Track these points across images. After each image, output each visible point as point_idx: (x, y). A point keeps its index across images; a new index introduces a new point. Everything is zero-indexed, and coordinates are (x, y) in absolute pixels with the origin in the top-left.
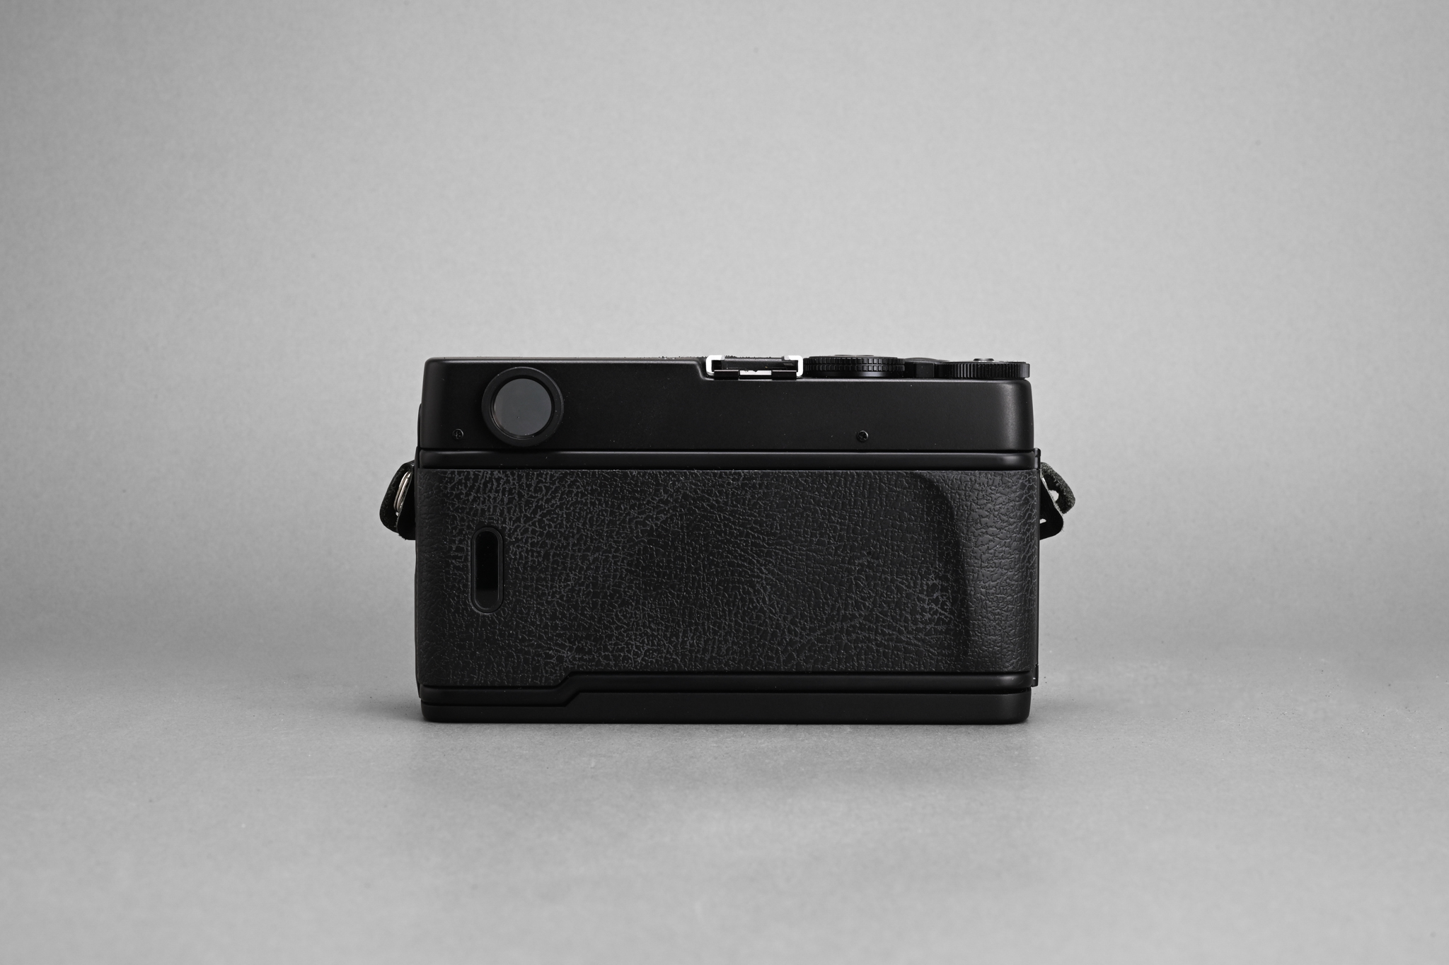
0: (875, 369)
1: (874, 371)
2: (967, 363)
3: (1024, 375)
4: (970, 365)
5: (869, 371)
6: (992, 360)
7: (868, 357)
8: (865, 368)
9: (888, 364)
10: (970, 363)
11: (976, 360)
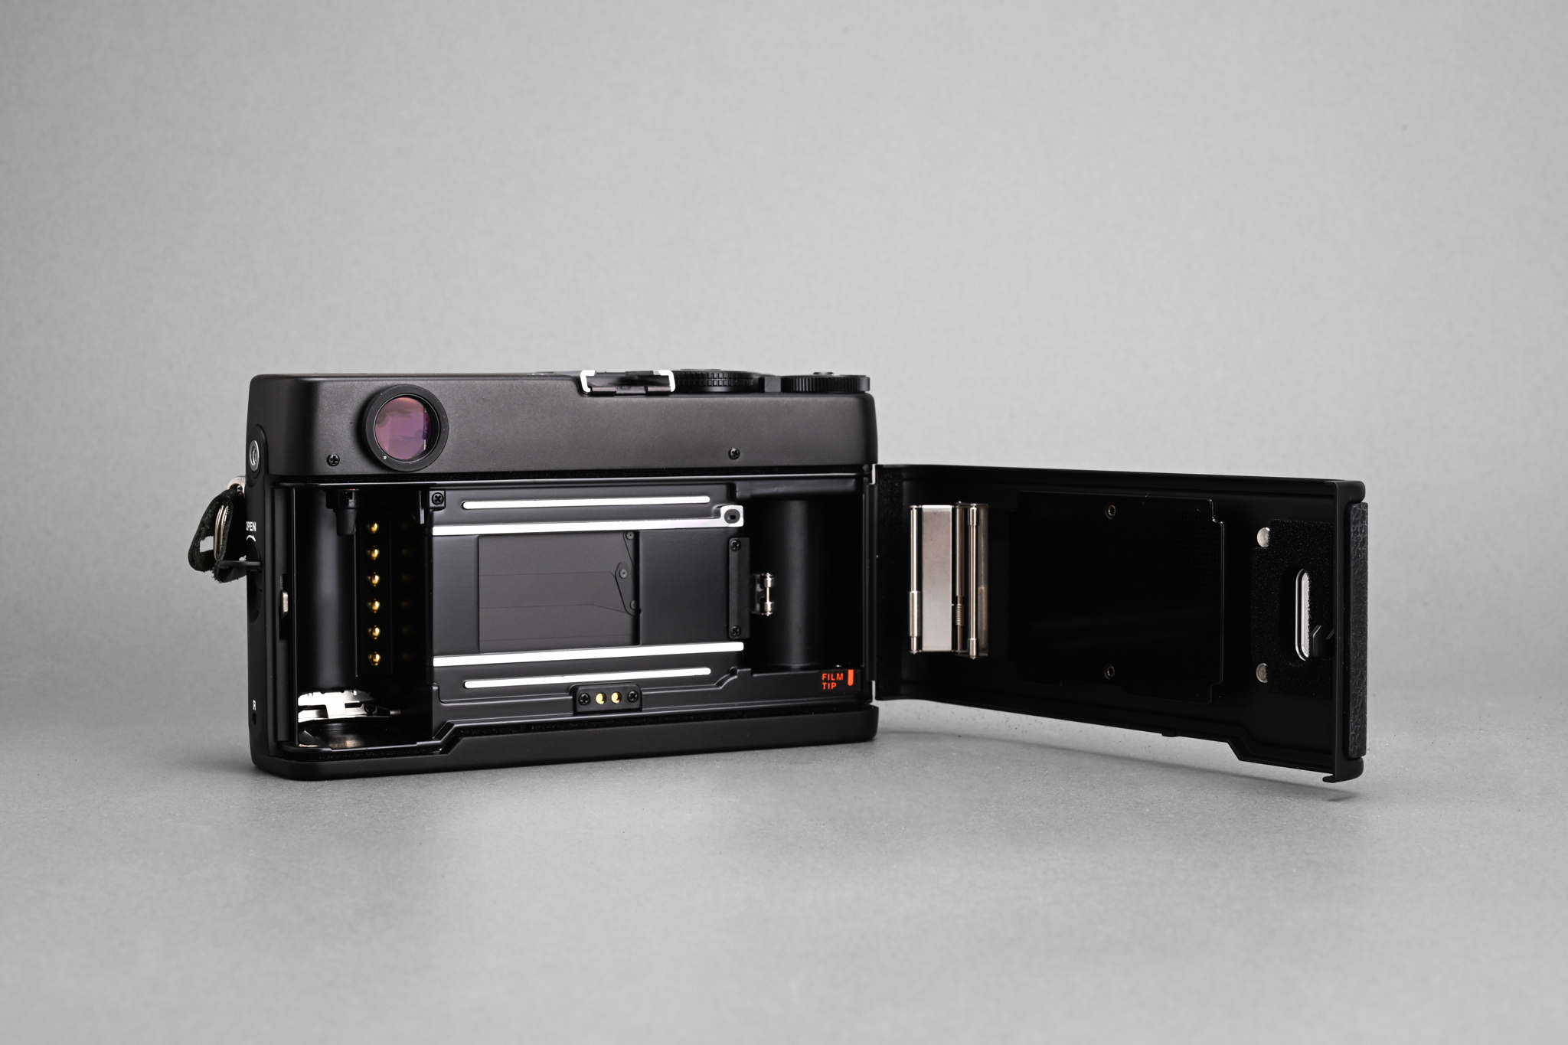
0: (720, 384)
1: (719, 386)
2: (805, 377)
3: (863, 388)
4: (812, 379)
5: (714, 386)
6: (831, 373)
7: (713, 372)
8: (710, 383)
9: (734, 379)
10: (809, 377)
11: (815, 373)
